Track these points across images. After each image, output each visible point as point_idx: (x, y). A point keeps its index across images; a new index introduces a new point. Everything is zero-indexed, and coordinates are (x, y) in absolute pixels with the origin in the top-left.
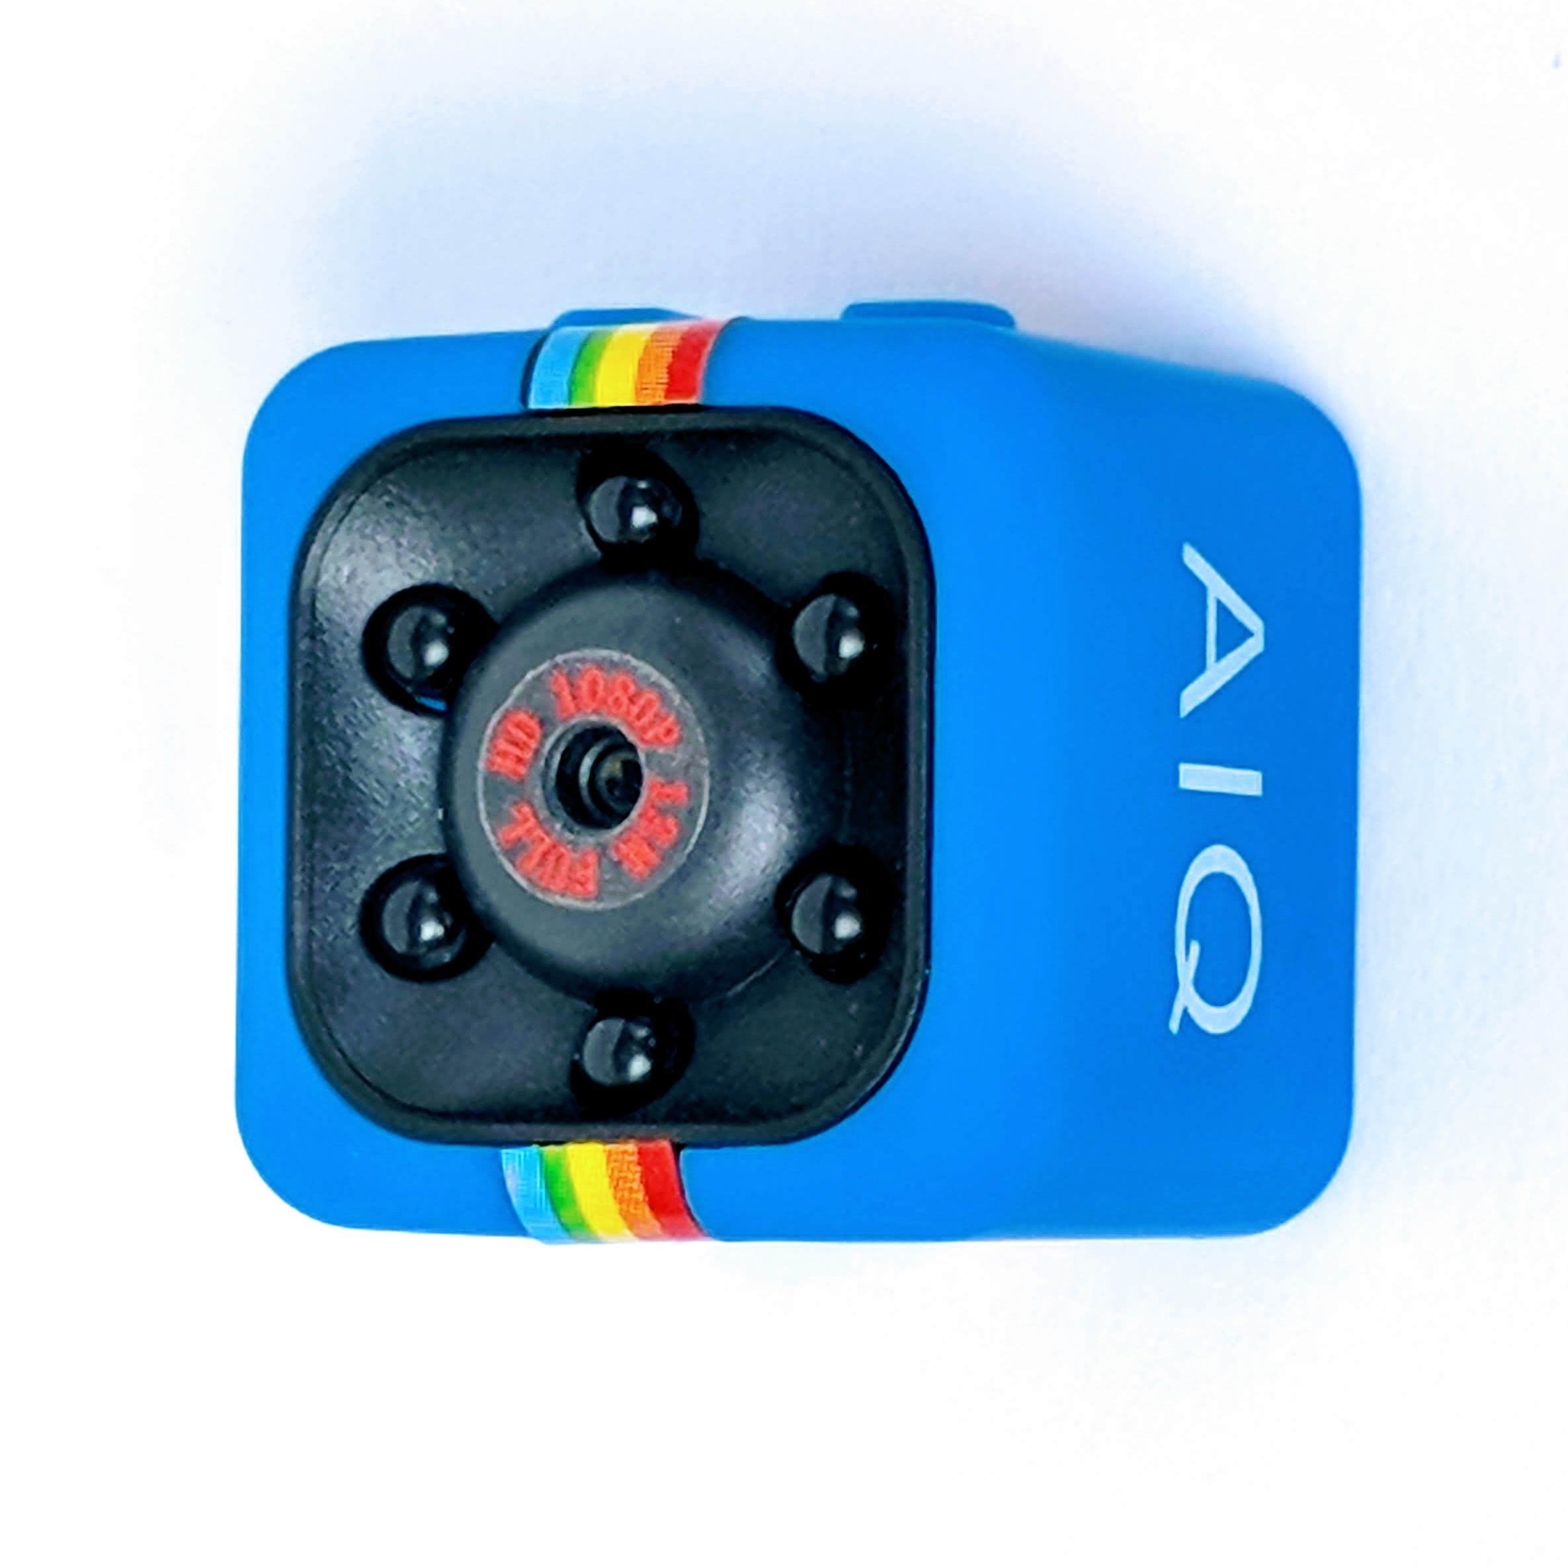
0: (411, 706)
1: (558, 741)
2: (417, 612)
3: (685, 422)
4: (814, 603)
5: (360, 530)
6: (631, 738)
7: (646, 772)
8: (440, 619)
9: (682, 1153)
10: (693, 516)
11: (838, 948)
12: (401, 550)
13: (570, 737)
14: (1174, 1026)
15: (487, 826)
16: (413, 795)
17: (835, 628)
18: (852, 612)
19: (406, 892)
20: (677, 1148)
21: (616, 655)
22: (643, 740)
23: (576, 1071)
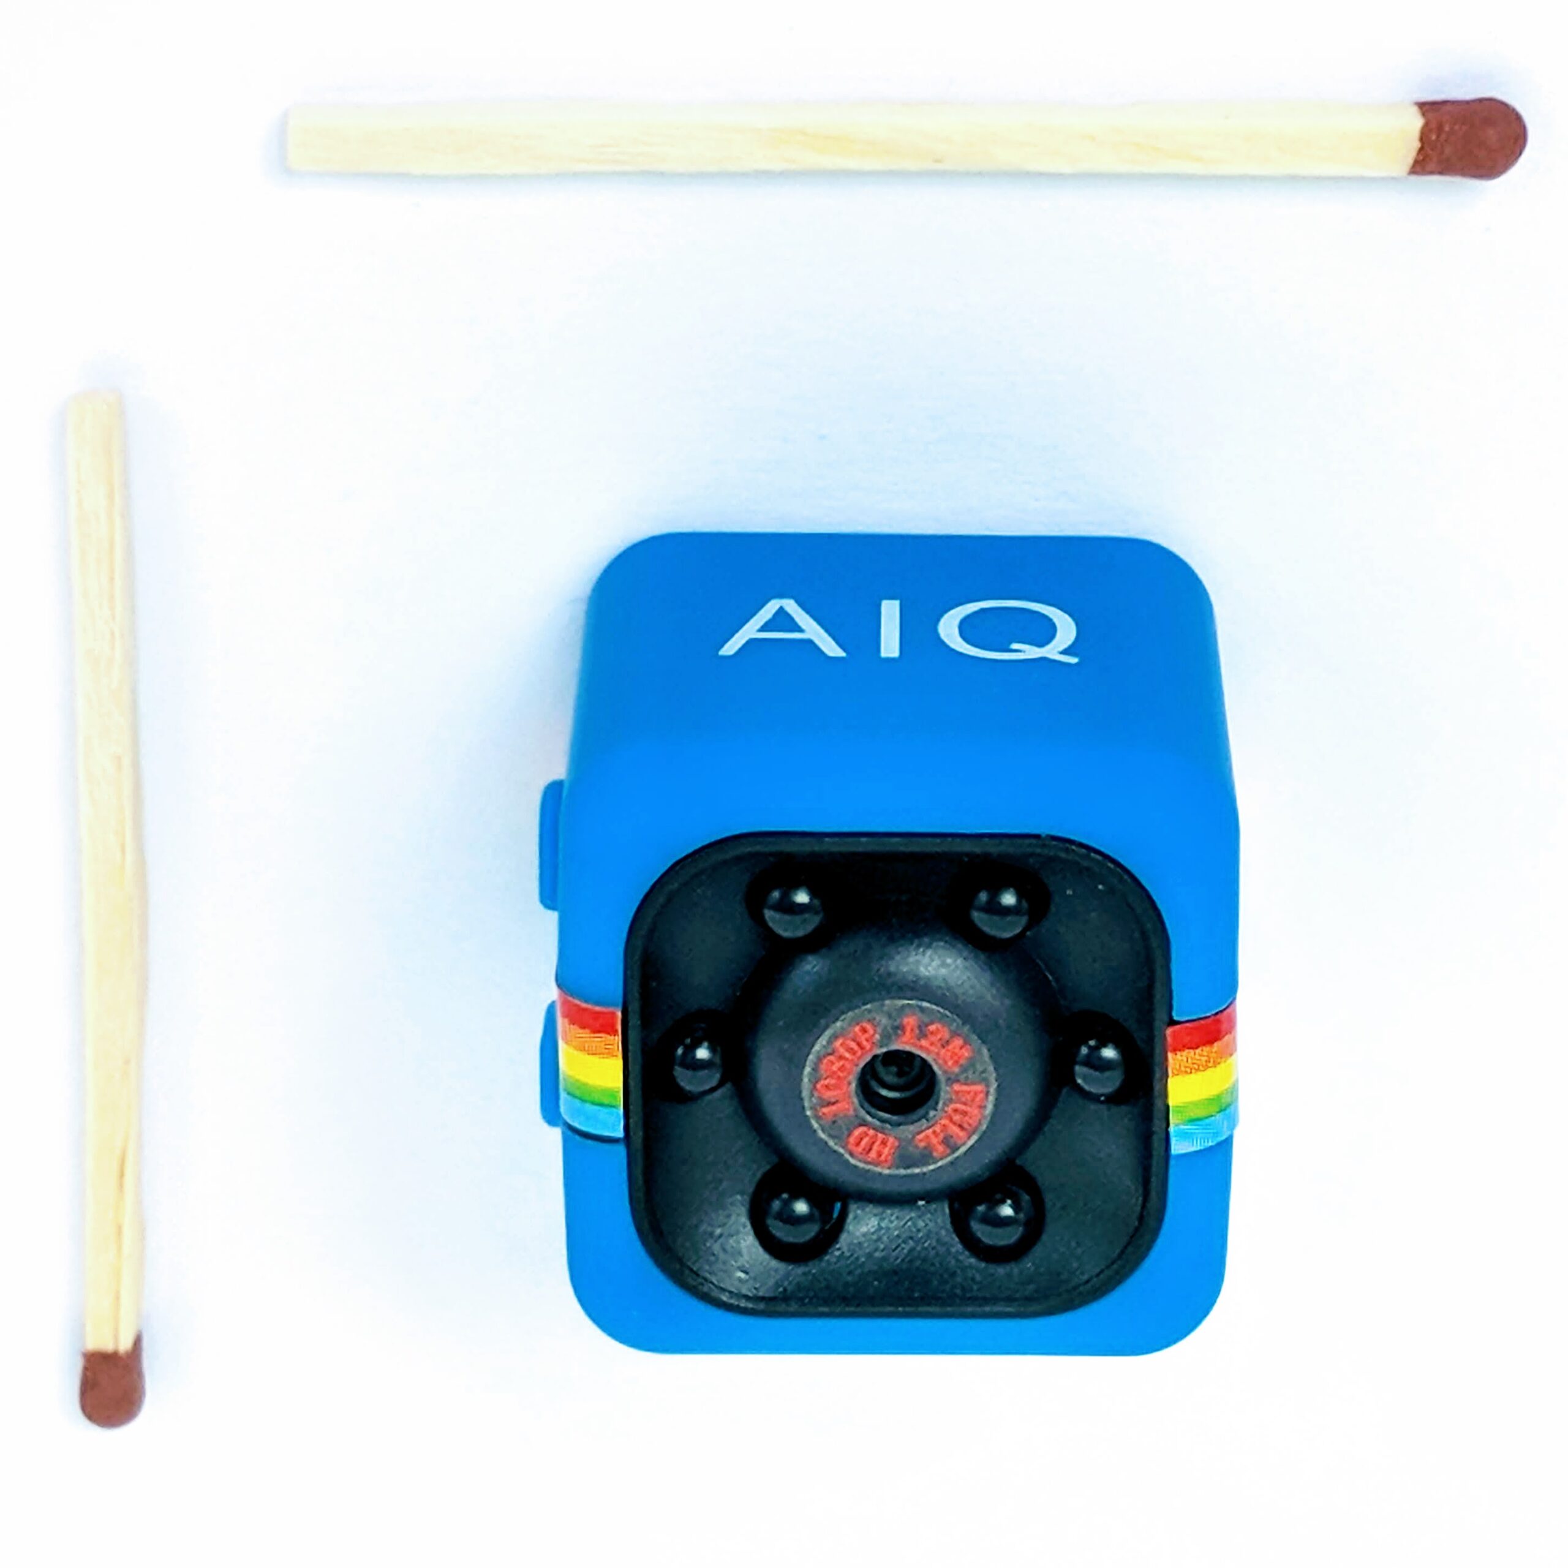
0: (839, 1226)
1: (869, 1113)
2: (770, 1222)
3: (635, 1021)
4: (771, 924)
5: (711, 1264)
6: (868, 1058)
7: (895, 1046)
8: (776, 1205)
9: (1176, 1018)
10: (702, 1014)
11: (1025, 904)
12: (726, 1234)
13: (866, 1105)
14: (1074, 660)
15: (932, 1167)
16: (906, 1223)
17: (788, 908)
18: (776, 894)
19: (978, 1229)
20: (1172, 1023)
21: (807, 1070)
22: (871, 1050)
23: (1113, 1099)
